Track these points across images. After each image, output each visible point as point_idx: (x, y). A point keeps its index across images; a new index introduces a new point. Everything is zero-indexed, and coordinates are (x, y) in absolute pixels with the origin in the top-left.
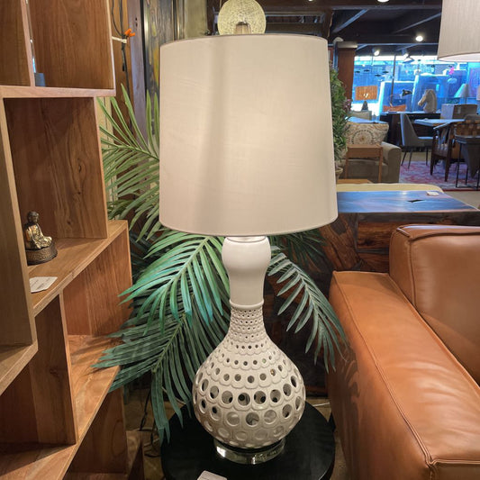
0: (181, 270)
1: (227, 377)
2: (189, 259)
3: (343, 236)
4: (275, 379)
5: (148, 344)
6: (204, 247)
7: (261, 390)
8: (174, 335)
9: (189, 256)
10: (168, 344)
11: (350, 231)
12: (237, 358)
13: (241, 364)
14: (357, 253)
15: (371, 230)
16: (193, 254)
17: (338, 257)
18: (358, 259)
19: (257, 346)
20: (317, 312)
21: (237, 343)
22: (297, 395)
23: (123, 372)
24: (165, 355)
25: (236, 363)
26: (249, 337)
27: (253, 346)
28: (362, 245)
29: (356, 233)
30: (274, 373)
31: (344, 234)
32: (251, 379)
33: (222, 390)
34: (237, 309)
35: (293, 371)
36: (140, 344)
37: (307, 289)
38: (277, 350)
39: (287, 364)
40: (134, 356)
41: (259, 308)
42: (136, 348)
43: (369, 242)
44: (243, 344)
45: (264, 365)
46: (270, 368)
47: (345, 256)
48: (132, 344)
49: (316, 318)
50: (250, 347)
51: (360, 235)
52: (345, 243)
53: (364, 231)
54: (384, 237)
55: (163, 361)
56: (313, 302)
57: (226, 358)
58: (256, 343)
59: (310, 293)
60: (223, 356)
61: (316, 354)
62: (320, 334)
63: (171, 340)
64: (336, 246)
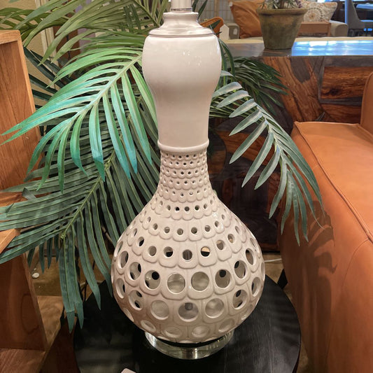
0: (94, 100)
1: (153, 251)
2: (107, 86)
3: (306, 84)
4: (224, 254)
5: (58, 201)
6: (129, 72)
7: (202, 270)
8: (92, 191)
9: (107, 82)
10: (83, 202)
11: (314, 78)
12: (169, 223)
13: (174, 232)
14: (321, 104)
15: (339, 77)
16: (113, 79)
17: (299, 109)
18: (321, 110)
19: (197, 208)
20: (285, 161)
21: (169, 203)
22: (254, 276)
23: (22, 236)
24: (79, 216)
25: (167, 231)
26: (187, 194)
27: (192, 207)
28: (327, 94)
29: (320, 81)
30: (221, 246)
31: (307, 82)
32: (187, 255)
33: (146, 268)
34: (168, 153)
35: (249, 242)
36: (48, 201)
37: (270, 131)
38: (228, 213)
39: (241, 233)
40: (37, 216)
41: (201, 152)
42: (42, 207)
43: (334, 91)
44: (178, 205)
45: (207, 234)
46: (215, 239)
47: (307, 107)
48: (37, 200)
49: (284, 170)
50: (187, 209)
51: (325, 83)
52: (308, 92)
53: (331, 78)
54: (353, 85)
55: (76, 224)
56: (279, 148)
57: (153, 222)
58: (196, 204)
59: (276, 137)
60: (150, 219)
61: (284, 219)
62: (290, 191)
63: (87, 197)
64: (297, 96)
